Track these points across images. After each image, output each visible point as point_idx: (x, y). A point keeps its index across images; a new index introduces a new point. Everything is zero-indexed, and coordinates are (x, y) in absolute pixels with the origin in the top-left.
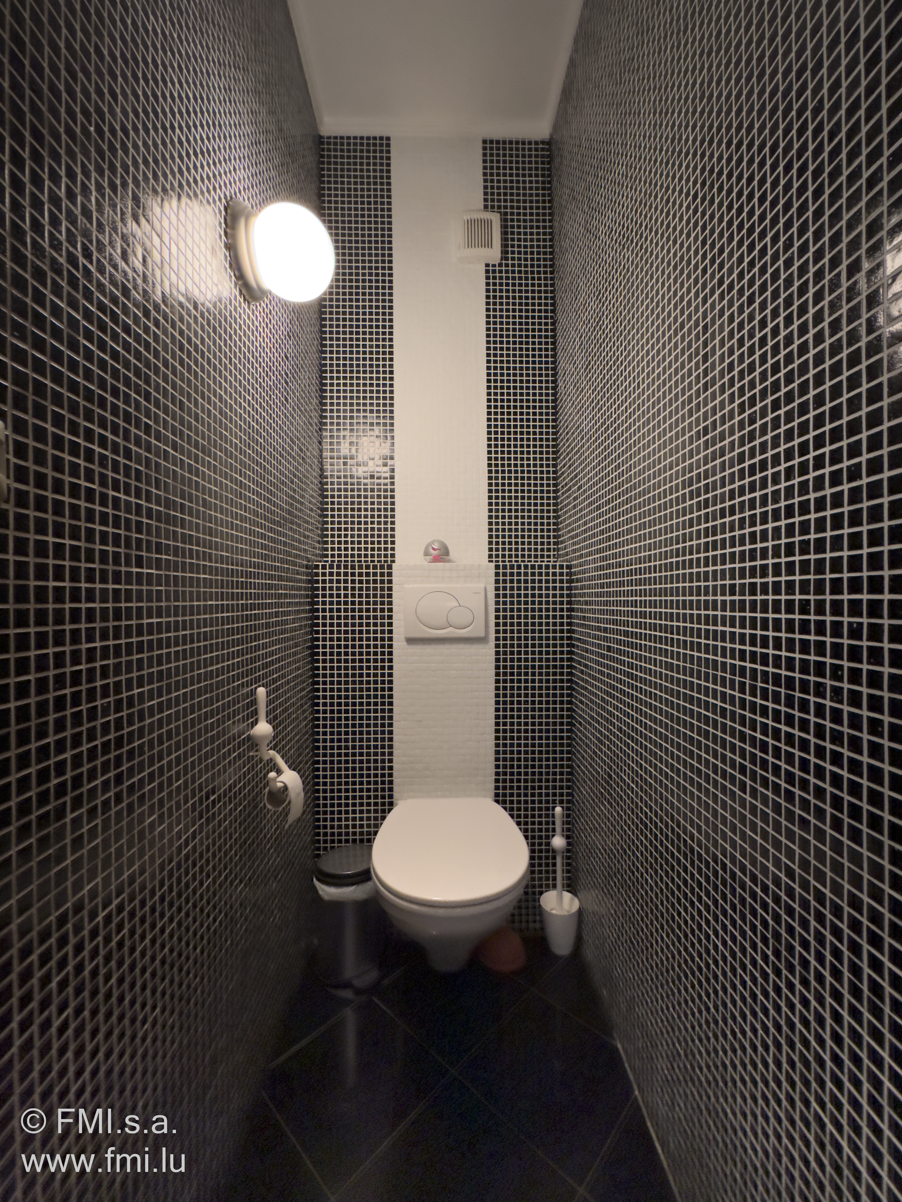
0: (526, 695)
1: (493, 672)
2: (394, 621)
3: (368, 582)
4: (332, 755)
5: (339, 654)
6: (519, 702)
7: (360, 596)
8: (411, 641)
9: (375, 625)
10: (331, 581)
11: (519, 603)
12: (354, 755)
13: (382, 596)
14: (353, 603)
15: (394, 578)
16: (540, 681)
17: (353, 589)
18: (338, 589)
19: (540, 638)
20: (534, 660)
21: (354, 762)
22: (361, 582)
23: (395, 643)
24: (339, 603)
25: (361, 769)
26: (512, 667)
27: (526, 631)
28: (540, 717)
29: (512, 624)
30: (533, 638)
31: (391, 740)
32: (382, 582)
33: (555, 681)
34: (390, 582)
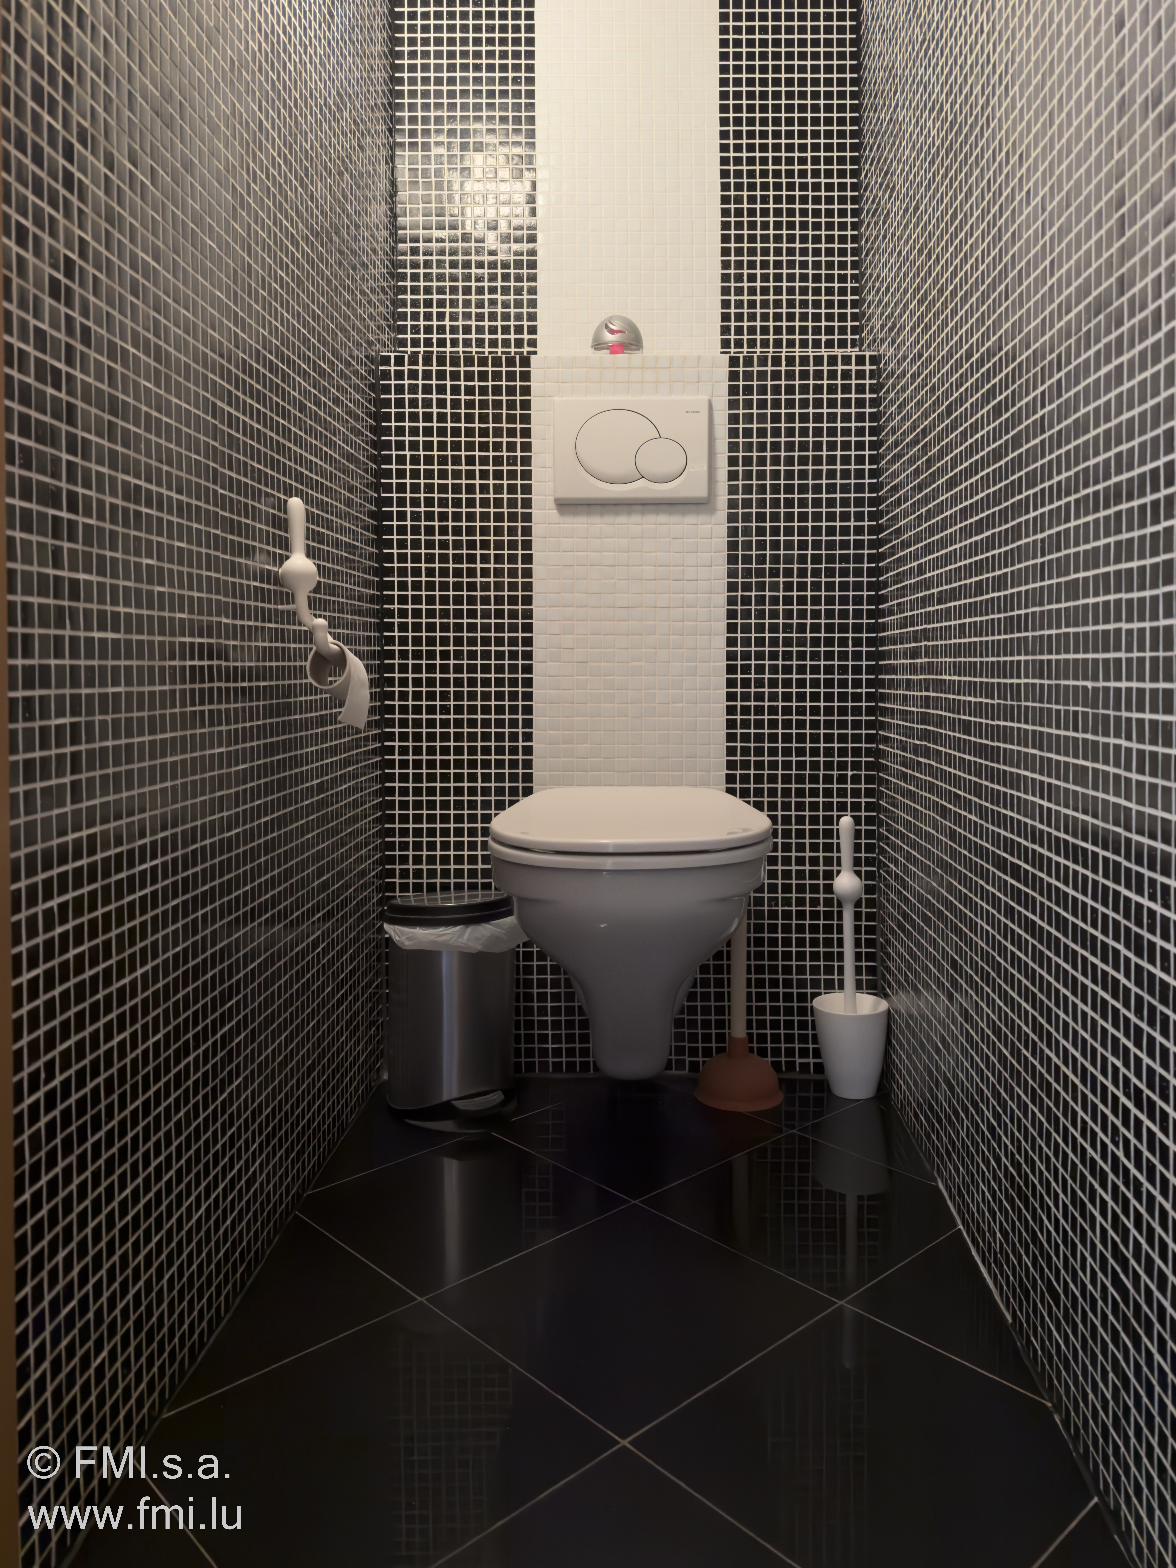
0: (788, 614)
1: (723, 569)
2: (534, 468)
3: (483, 391)
4: (417, 723)
5: (430, 530)
6: (774, 628)
7: (469, 418)
8: (566, 506)
9: (498, 475)
10: (413, 389)
11: (776, 432)
12: (459, 723)
13: (511, 419)
14: (456, 432)
15: (534, 384)
16: (816, 586)
17: (456, 404)
18: (427, 404)
19: (817, 503)
20: (803, 545)
21: (459, 737)
22: (470, 391)
23: (535, 512)
24: (428, 432)
25: (472, 751)
26: (761, 559)
27: (789, 489)
28: (815, 656)
29: (761, 475)
30: (803, 503)
31: (528, 696)
32: (511, 391)
33: (844, 586)
34: (526, 391)
